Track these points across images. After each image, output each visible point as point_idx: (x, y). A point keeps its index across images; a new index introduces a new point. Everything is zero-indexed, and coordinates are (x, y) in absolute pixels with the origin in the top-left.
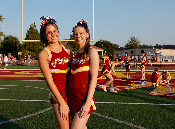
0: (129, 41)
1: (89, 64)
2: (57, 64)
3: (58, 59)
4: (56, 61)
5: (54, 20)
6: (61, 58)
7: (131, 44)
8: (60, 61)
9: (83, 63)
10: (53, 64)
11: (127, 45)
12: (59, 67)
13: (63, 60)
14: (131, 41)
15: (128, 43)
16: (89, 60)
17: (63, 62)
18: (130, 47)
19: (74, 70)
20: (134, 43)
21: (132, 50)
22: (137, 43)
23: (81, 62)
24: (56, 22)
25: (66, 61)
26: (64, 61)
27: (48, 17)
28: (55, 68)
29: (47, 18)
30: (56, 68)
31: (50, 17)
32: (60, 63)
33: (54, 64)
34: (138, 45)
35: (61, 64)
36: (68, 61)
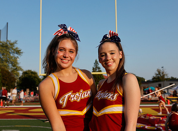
0: (155, 73)
1: (122, 100)
2: (69, 101)
3: (70, 94)
4: (67, 96)
5: (77, 36)
6: (75, 92)
7: (158, 77)
8: (72, 96)
9: (113, 98)
10: (61, 102)
11: (154, 78)
12: (71, 105)
13: (78, 94)
14: (158, 73)
15: (155, 76)
16: (124, 94)
17: (78, 97)
18: (157, 80)
19: (99, 110)
20: (161, 76)
21: (160, 83)
22: (164, 75)
23: (110, 97)
24: (79, 40)
25: (83, 97)
26: (80, 95)
27: (71, 28)
28: (65, 108)
29: (69, 29)
30: (67, 108)
31: (73, 30)
32: (73, 99)
33: (64, 101)
34: (166, 77)
35: (75, 102)
36: (85, 96)
